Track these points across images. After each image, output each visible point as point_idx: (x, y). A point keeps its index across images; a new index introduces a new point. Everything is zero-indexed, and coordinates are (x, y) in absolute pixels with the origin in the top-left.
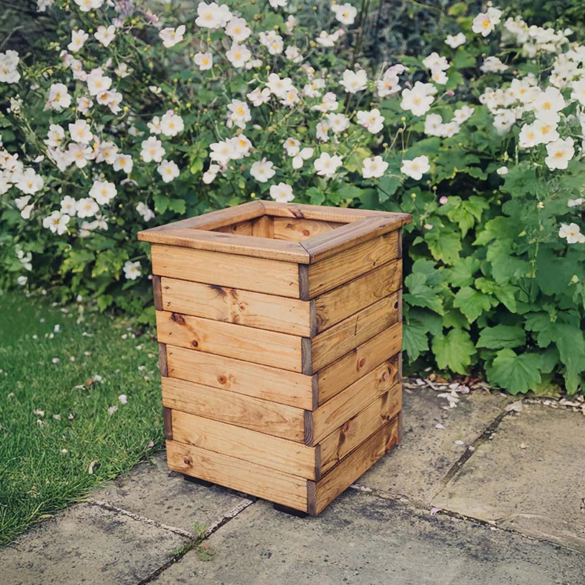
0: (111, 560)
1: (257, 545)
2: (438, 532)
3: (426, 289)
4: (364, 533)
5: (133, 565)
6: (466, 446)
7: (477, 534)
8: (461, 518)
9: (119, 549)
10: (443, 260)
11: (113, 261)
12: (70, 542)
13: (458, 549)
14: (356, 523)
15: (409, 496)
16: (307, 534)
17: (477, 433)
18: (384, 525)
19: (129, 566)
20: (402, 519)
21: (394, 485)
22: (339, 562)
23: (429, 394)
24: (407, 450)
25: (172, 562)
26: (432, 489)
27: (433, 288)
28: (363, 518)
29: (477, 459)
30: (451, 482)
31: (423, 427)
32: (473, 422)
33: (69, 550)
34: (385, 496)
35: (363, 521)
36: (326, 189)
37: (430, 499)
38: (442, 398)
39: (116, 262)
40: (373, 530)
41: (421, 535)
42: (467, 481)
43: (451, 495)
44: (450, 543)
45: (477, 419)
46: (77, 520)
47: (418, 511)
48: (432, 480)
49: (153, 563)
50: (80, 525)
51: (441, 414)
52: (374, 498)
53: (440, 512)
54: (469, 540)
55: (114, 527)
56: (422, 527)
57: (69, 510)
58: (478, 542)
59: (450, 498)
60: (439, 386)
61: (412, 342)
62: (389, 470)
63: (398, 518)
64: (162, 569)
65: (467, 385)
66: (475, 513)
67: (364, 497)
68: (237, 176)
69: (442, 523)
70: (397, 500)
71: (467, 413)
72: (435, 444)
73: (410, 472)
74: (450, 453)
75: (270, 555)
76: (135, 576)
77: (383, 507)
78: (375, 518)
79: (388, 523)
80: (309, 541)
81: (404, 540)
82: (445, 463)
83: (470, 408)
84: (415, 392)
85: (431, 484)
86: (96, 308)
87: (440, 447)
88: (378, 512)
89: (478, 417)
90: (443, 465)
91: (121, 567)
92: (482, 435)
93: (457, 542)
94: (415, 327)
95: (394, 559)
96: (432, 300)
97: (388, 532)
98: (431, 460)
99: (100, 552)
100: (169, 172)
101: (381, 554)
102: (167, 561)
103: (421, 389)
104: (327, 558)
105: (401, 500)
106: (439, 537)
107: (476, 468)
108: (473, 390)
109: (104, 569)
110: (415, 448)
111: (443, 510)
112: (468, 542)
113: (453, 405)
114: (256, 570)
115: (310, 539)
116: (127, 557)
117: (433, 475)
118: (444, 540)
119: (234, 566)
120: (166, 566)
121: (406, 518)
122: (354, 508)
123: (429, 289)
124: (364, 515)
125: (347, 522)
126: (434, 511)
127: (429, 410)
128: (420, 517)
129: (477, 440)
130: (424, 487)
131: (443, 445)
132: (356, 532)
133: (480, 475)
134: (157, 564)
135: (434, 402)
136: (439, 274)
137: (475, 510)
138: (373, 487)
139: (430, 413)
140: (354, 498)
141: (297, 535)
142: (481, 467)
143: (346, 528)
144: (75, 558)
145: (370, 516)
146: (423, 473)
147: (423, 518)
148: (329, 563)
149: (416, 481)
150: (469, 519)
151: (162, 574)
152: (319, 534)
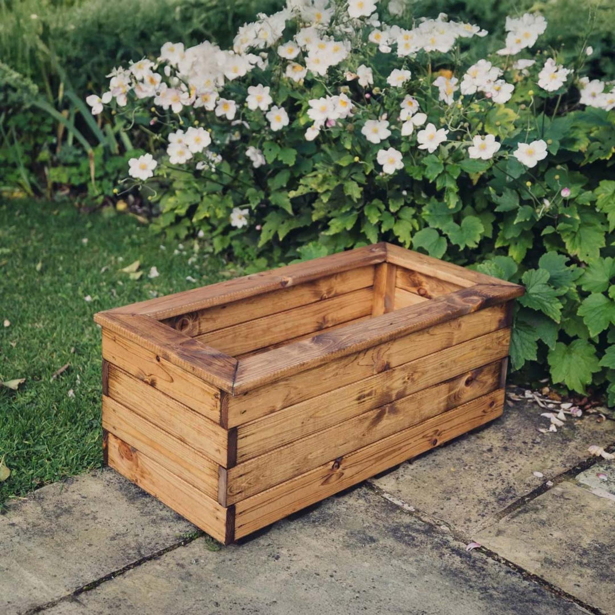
0: (122, 529)
1: (269, 545)
2: (465, 571)
3: (547, 289)
4: (384, 555)
5: (141, 539)
6: (544, 480)
7: (507, 582)
8: (499, 561)
9: (133, 521)
10: (578, 256)
11: (216, 207)
12: (92, 503)
13: (478, 593)
14: (381, 542)
15: (452, 525)
16: (324, 544)
17: (565, 467)
18: (410, 550)
19: (137, 540)
20: (432, 548)
21: (442, 509)
22: (345, 580)
23: (532, 411)
24: (475, 472)
25: (179, 545)
26: (482, 521)
27: (555, 288)
28: (391, 539)
29: (550, 498)
30: (507, 518)
31: (506, 449)
32: (567, 452)
33: (87, 512)
34: (426, 519)
35: (390, 542)
36: (448, 158)
37: (473, 532)
38: (546, 418)
39: (220, 209)
40: (397, 553)
41: (445, 570)
42: (525, 520)
43: (499, 533)
44: (473, 585)
45: (574, 450)
46: (106, 483)
47: (454, 544)
48: (486, 511)
49: (161, 542)
50: (108, 488)
51: (534, 437)
52: (413, 519)
53: (478, 549)
54: (496, 586)
55: (137, 498)
56: (451, 561)
57: (102, 471)
58: (504, 589)
59: (497, 535)
60: (548, 403)
61: (519, 348)
62: (444, 492)
63: (429, 546)
64: (167, 550)
65: (581, 407)
66: (516, 558)
67: (403, 516)
68: (344, 135)
69: (474, 562)
70: (438, 527)
71: (566, 440)
72: (510, 471)
73: (466, 498)
74: (522, 485)
75: (277, 558)
76: (139, 552)
77: (418, 531)
78: (405, 542)
79: (416, 549)
80: (324, 551)
81: (424, 571)
82: (510, 495)
83: (573, 435)
84: (517, 405)
85: (483, 516)
86: (210, 250)
87: (513, 475)
88: (410, 535)
89: (576, 448)
90: (506, 498)
91: (129, 539)
92: (570, 470)
93: (481, 585)
94: (525, 332)
95: (404, 589)
96: (551, 303)
97: (411, 559)
98: (496, 488)
99: (115, 521)
100: (279, 119)
101: (393, 581)
102: (175, 543)
103: (526, 404)
104: (334, 573)
105: (442, 527)
106: (463, 576)
107: (544, 507)
108: (588, 414)
109: (113, 539)
110: (484, 472)
111: (483, 547)
112: (494, 588)
113: (553, 428)
114: (257, 571)
115: (325, 550)
116: (139, 531)
117: (490, 507)
118: (467, 581)
119: (238, 562)
120: (173, 548)
121: (437, 548)
122: (387, 525)
123: (550, 290)
124: (394, 536)
125: (372, 540)
126: (472, 546)
127: (523, 430)
128: (453, 550)
129: (560, 475)
130: (474, 516)
131: (520, 474)
132: (378, 552)
133: (544, 516)
134: (164, 544)
135: (533, 421)
136: (569, 272)
137: (517, 555)
138: (417, 507)
139: (521, 435)
140: (391, 515)
141: (314, 543)
142: (549, 507)
143: (368, 546)
144: (90, 522)
145: (400, 539)
146: (480, 501)
147: (457, 552)
148: (333, 579)
149: (468, 509)
150: (507, 563)
151: (164, 555)
152: (338, 547)
